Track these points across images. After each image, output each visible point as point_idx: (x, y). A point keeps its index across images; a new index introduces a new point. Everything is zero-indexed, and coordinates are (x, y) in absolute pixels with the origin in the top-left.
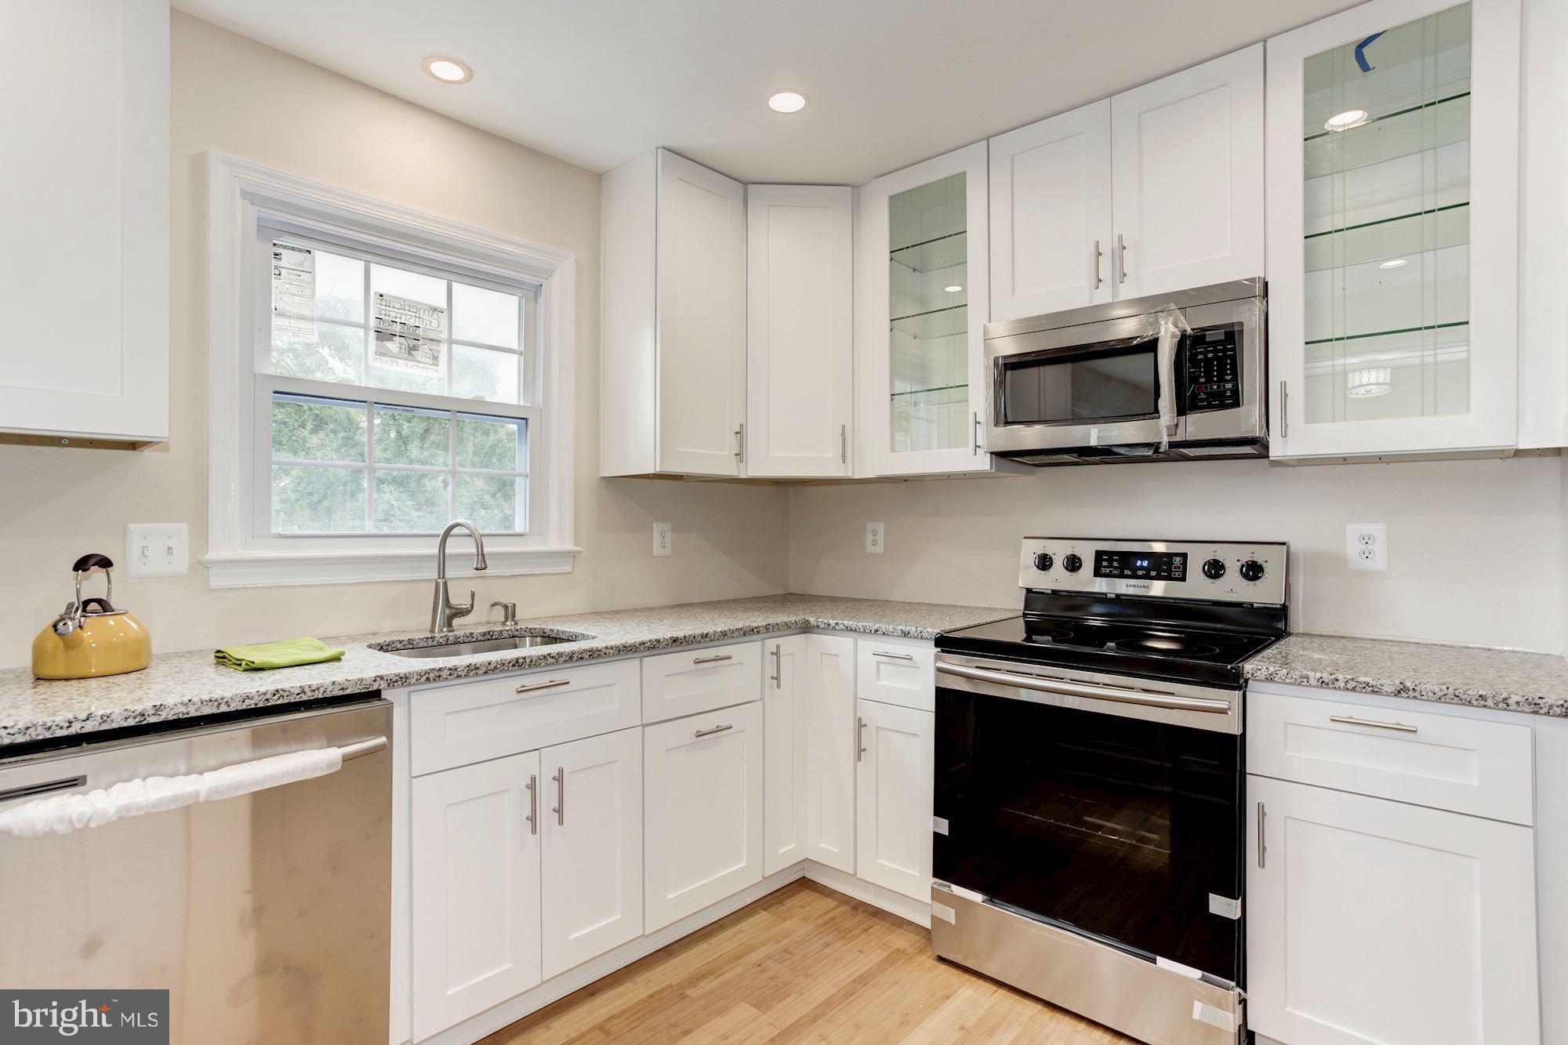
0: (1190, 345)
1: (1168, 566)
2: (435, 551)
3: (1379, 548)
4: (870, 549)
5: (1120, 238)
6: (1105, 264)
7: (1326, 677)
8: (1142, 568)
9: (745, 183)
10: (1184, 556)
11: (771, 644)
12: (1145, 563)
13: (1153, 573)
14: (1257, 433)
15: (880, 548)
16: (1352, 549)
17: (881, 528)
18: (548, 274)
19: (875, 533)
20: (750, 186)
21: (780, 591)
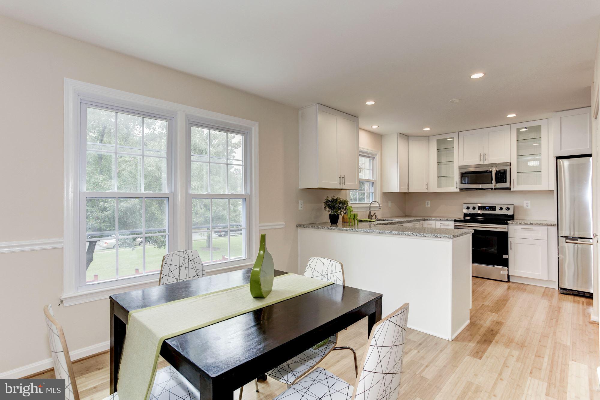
0: (498, 173)
1: (493, 208)
2: (369, 206)
3: (529, 205)
4: (427, 206)
5: (485, 153)
6: (482, 157)
7: (520, 223)
8: (487, 209)
9: (408, 136)
10: (495, 207)
11: (421, 222)
12: (488, 208)
13: (490, 210)
14: (509, 187)
15: (429, 206)
16: (525, 205)
17: (429, 202)
18: (376, 155)
19: (428, 203)
20: (409, 137)
21: (405, 215)
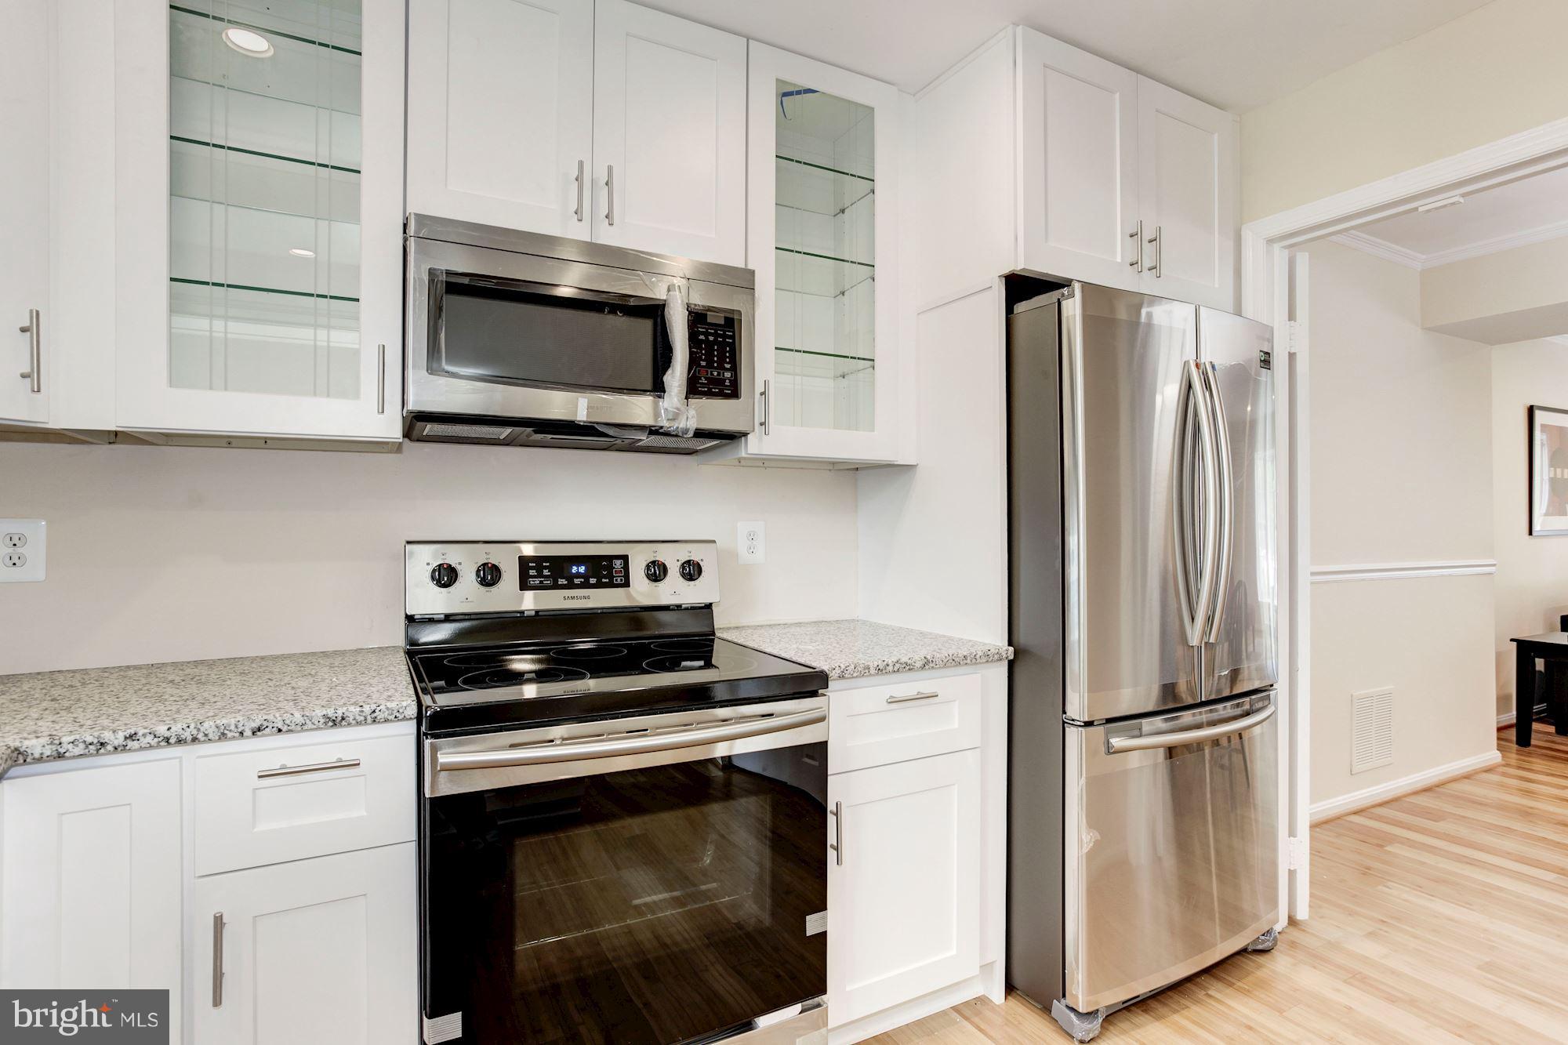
0: (698, 323)
1: (610, 570)
5: (610, 169)
6: (586, 195)
8: (578, 575)
10: (625, 558)
12: (582, 569)
13: (593, 581)
14: (740, 427)
16: (742, 547)
